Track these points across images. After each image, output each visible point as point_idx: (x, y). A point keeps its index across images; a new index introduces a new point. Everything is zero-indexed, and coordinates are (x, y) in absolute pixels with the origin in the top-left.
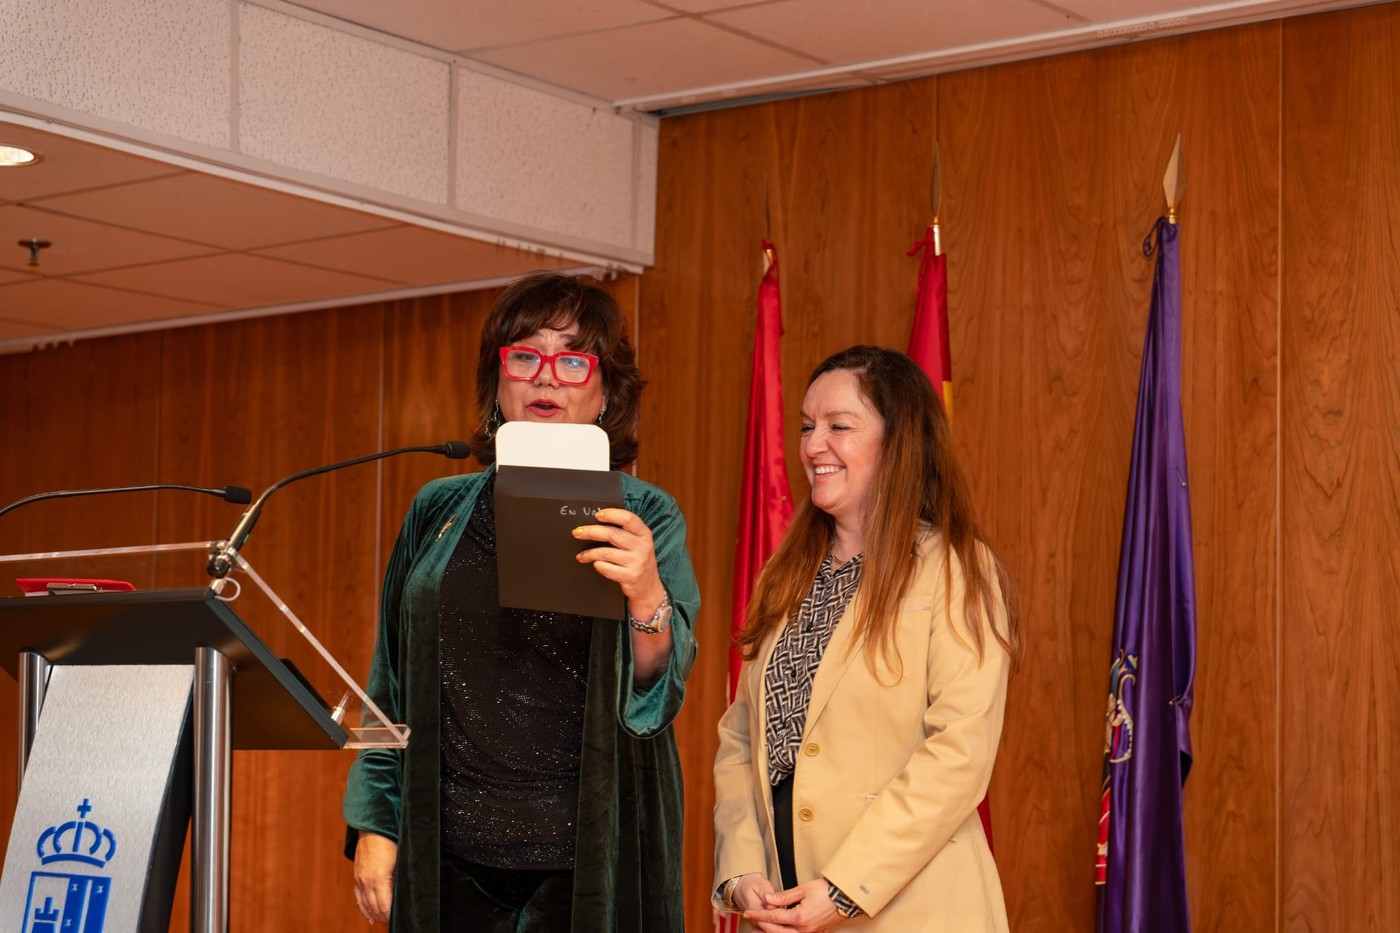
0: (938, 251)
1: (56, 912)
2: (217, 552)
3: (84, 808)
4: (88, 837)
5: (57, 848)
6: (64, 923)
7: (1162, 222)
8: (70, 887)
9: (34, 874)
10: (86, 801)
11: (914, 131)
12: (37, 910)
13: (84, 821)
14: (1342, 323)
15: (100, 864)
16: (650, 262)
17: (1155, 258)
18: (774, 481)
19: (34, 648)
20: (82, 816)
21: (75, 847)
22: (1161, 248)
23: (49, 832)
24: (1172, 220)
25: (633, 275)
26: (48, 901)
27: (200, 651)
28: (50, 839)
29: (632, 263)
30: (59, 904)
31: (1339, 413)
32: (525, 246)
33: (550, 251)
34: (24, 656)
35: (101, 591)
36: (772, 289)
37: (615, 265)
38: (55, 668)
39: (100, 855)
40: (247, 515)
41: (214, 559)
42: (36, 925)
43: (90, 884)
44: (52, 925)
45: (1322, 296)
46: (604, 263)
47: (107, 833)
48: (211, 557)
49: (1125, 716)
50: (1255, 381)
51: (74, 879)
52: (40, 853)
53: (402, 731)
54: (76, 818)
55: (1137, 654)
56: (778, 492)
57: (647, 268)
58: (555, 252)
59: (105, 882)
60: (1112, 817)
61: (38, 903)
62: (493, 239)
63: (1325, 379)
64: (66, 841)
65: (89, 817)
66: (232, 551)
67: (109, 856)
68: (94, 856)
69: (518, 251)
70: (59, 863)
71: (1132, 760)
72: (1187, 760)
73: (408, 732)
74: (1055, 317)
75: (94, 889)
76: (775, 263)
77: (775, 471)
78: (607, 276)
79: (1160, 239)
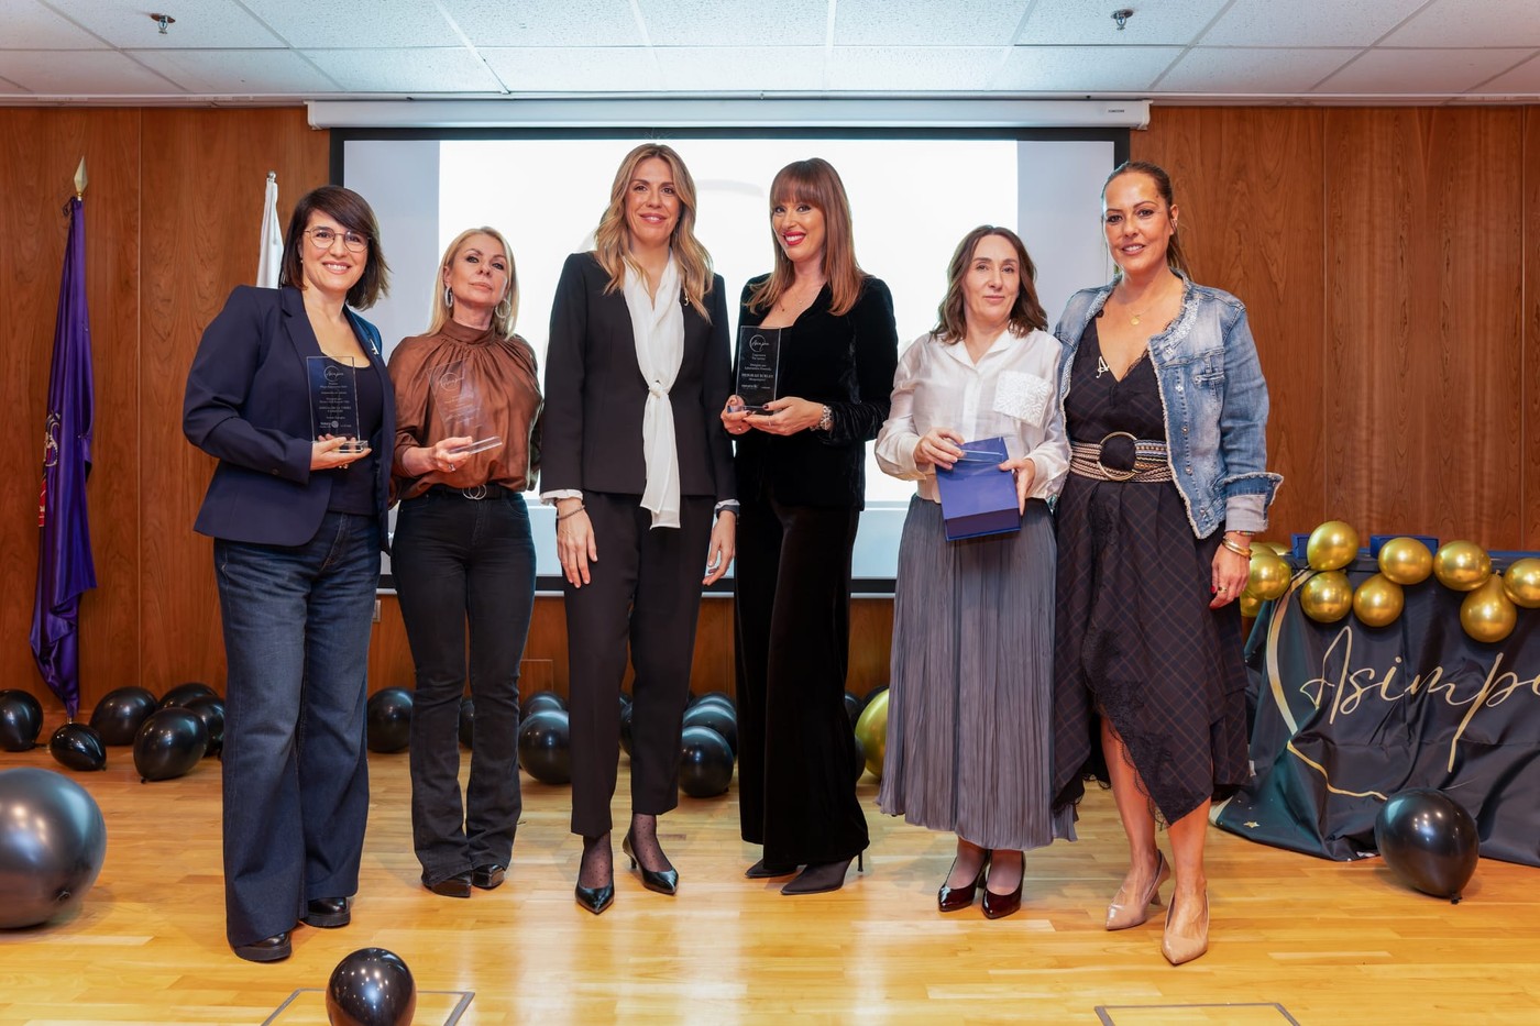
7: (74, 199)
14: (171, 258)
17: (70, 217)
22: (73, 212)
24: (80, 199)
31: (169, 301)
45: (160, 245)
49: (54, 443)
50: (127, 282)
55: (60, 412)
60: (47, 494)
63: (162, 284)
71: (57, 466)
72: (89, 466)
79: (73, 209)
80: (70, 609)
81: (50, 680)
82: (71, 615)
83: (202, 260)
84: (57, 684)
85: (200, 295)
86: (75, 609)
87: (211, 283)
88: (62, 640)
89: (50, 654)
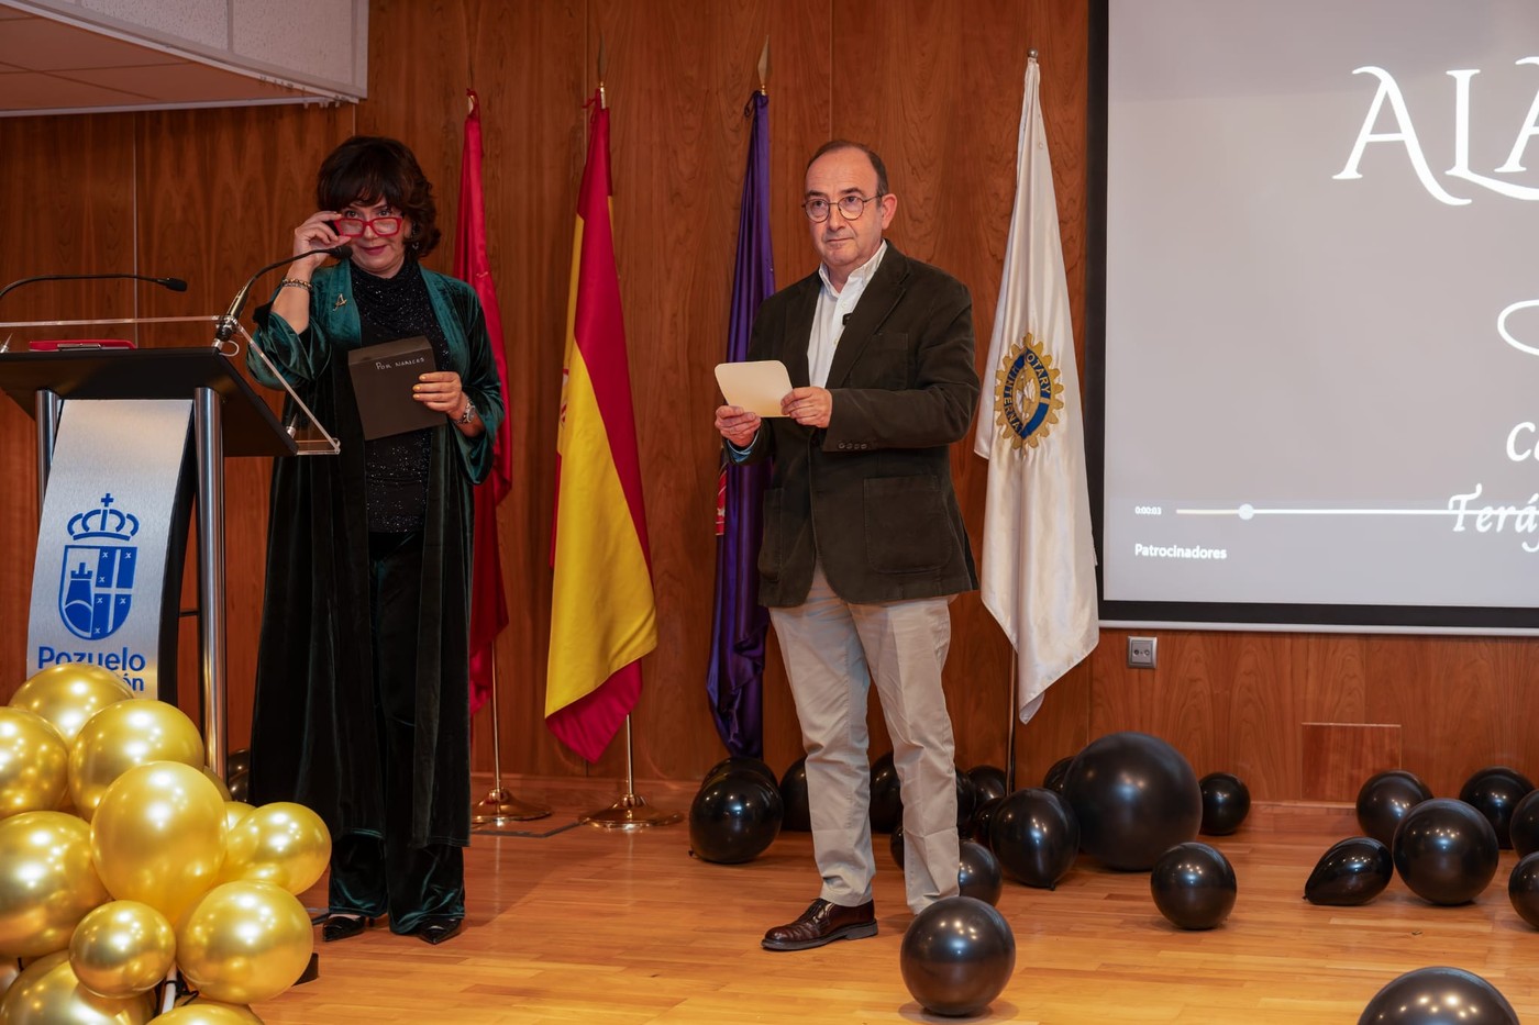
0: (604, 106)
1: (90, 573)
2: (222, 323)
3: (107, 500)
4: (113, 521)
5: (86, 528)
6: (98, 579)
7: (757, 94)
8: (101, 555)
9: (67, 547)
10: (108, 495)
11: (571, 15)
12: (73, 573)
13: (108, 509)
15: (127, 538)
16: (364, 95)
17: (752, 118)
18: (479, 261)
19: (46, 388)
20: (106, 505)
21: (103, 527)
22: (756, 111)
23: (79, 516)
24: (763, 93)
25: (352, 104)
26: (82, 566)
27: (199, 389)
28: (80, 521)
29: (352, 96)
30: (92, 565)
32: (279, 81)
33: (296, 86)
34: (40, 394)
35: (104, 348)
36: (475, 124)
37: (340, 96)
38: (66, 401)
39: (126, 531)
40: (240, 297)
41: (221, 328)
42: (72, 582)
43: (118, 553)
44: (88, 582)
46: (333, 95)
47: (130, 517)
48: (218, 326)
51: (103, 549)
52: (71, 532)
53: (336, 442)
54: (101, 507)
56: (483, 269)
57: (361, 100)
58: (300, 87)
59: (133, 550)
60: (727, 493)
61: (73, 566)
62: (257, 76)
64: (94, 524)
65: (112, 506)
66: (235, 322)
67: (133, 533)
68: (121, 532)
69: (274, 85)
70: (88, 539)
73: (339, 443)
74: (675, 152)
75: (123, 555)
76: (476, 106)
77: (480, 254)
78: (332, 105)
79: (755, 106)
80: (753, 647)
81: (732, 739)
82: (757, 652)
83: (914, 168)
84: (740, 745)
85: (911, 217)
86: (761, 646)
87: (926, 199)
88: (745, 688)
89: (731, 705)
